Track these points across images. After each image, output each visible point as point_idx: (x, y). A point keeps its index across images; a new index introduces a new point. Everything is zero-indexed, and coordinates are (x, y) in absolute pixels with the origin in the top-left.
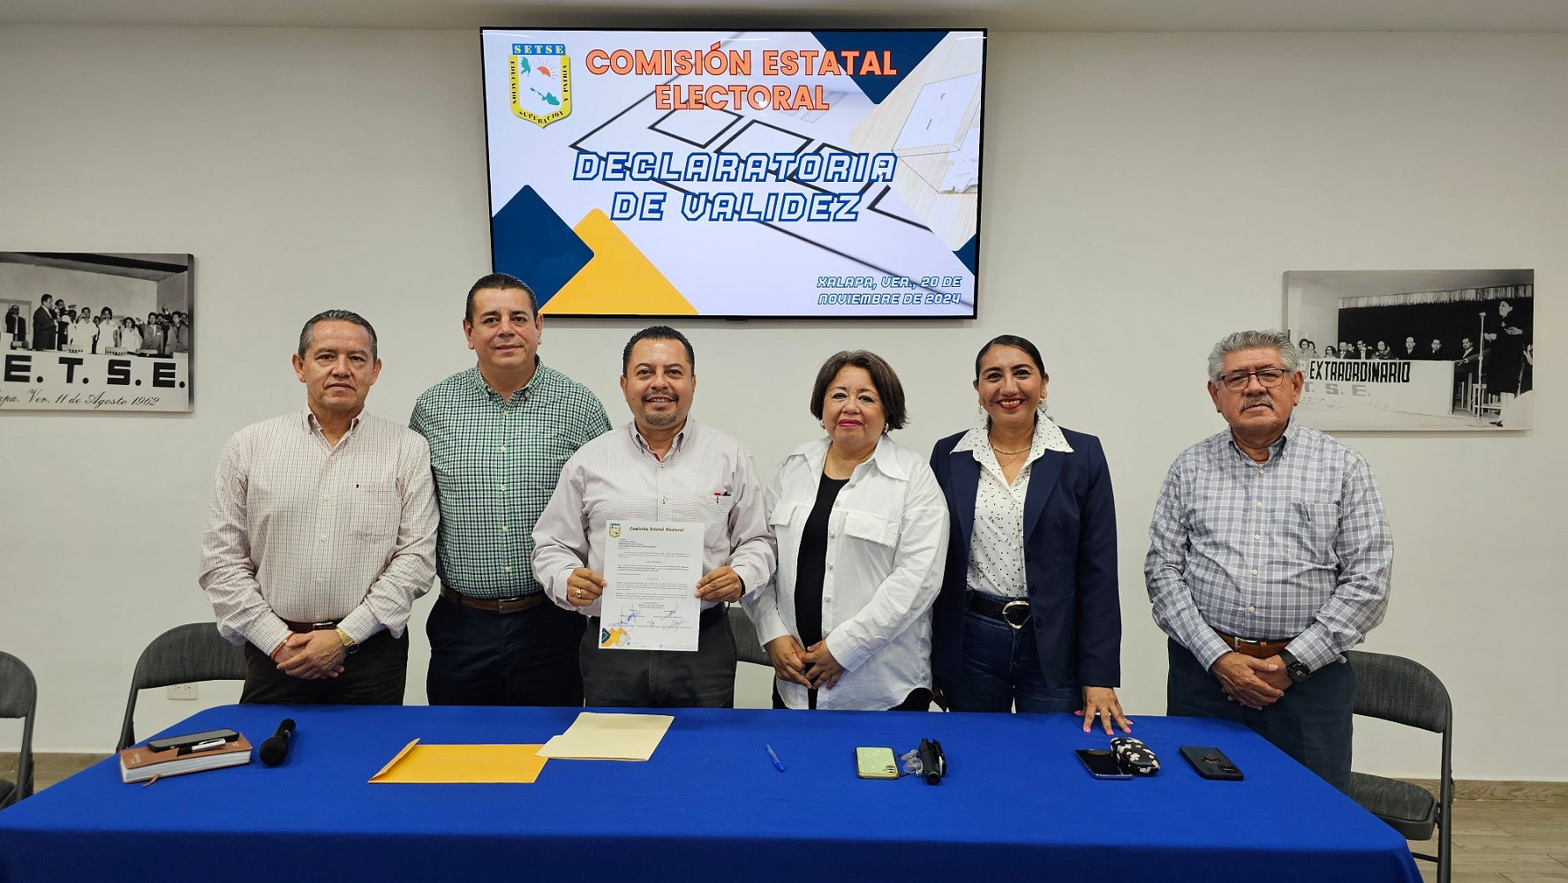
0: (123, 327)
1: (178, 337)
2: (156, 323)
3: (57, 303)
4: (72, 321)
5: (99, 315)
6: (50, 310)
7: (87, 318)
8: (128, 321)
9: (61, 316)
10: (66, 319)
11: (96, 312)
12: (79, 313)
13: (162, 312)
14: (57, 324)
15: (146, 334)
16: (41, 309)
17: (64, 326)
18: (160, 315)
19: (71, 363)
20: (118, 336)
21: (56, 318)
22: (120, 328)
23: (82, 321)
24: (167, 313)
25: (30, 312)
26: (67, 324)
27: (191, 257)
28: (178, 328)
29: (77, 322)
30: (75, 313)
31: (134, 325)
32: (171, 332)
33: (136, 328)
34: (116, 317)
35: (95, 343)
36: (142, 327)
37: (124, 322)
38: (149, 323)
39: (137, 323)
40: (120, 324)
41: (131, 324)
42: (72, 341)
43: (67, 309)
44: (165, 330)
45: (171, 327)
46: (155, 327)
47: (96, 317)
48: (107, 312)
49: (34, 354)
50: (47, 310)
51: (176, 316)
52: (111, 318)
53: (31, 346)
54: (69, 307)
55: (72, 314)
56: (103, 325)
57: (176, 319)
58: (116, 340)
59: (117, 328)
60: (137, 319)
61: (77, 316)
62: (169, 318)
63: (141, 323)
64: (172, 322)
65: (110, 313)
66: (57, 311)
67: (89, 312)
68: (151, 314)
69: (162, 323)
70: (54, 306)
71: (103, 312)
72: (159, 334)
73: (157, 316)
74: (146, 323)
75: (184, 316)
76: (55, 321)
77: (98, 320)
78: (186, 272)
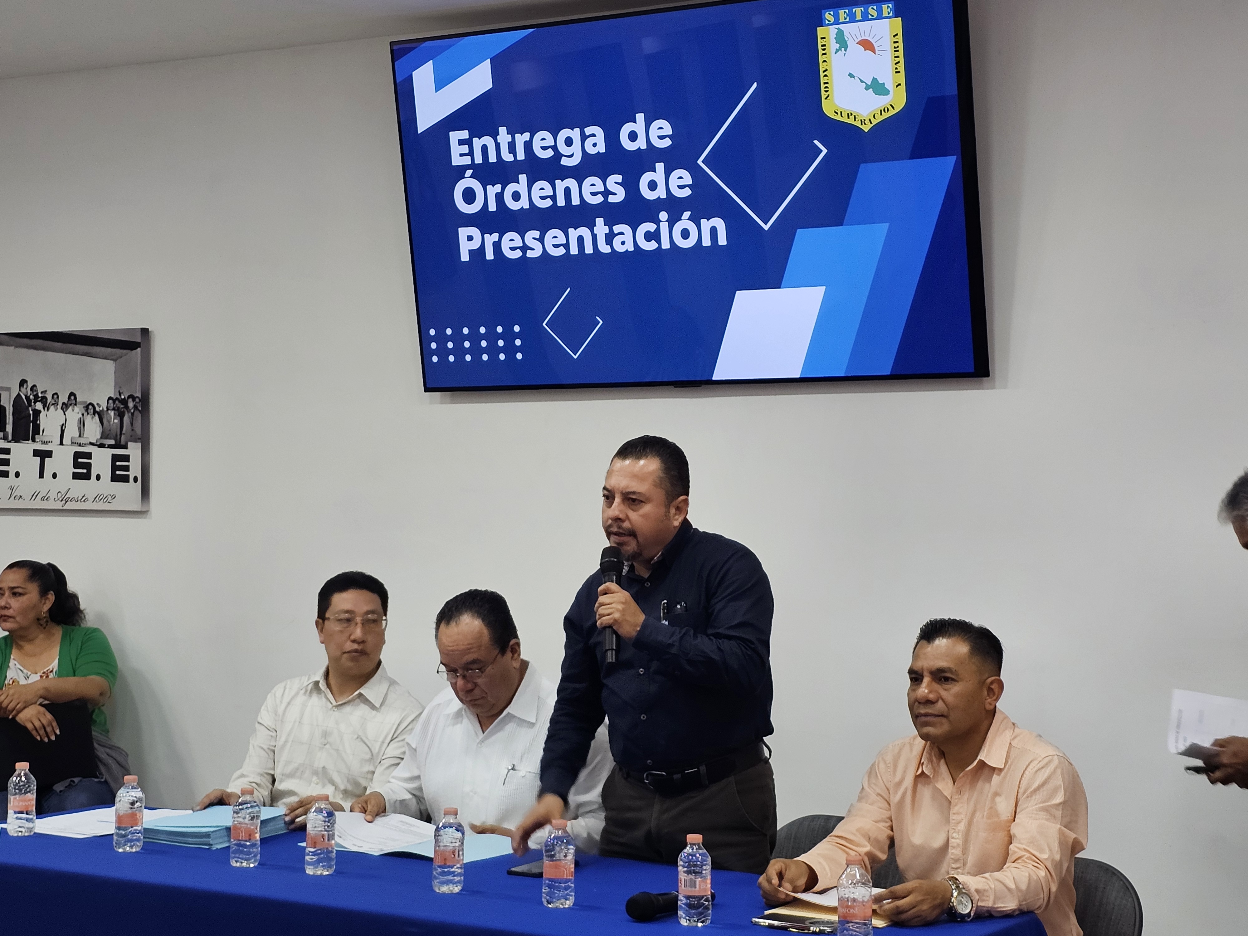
0: (86, 414)
1: (132, 424)
2: (114, 409)
3: (32, 389)
4: (44, 409)
5: (66, 401)
6: (26, 396)
7: (56, 404)
8: (90, 407)
9: (35, 403)
10: (39, 406)
11: (63, 398)
12: (49, 399)
13: (118, 396)
14: (31, 412)
15: (105, 422)
16: (19, 395)
17: (37, 413)
18: (117, 399)
19: (43, 455)
20: (82, 423)
21: (30, 405)
22: (83, 415)
23: (52, 408)
24: (123, 397)
25: (10, 399)
26: (39, 412)
27: (145, 332)
28: (133, 414)
29: (48, 410)
30: (46, 399)
31: (95, 412)
32: (126, 419)
33: (97, 415)
34: (81, 403)
35: (62, 432)
36: (102, 414)
37: (87, 408)
38: (108, 409)
39: (98, 409)
40: (84, 411)
41: (92, 411)
42: (43, 431)
43: (40, 395)
44: (121, 416)
45: (126, 413)
46: (112, 413)
47: (64, 403)
48: (72, 398)
49: (12, 446)
50: (24, 397)
51: (130, 400)
52: (76, 405)
53: (10, 438)
54: (42, 393)
55: (44, 400)
56: (69, 411)
57: (131, 404)
58: (79, 429)
59: (81, 416)
60: (98, 404)
61: (48, 402)
62: (124, 402)
63: (101, 409)
64: (127, 407)
65: (75, 399)
66: (32, 397)
67: (58, 397)
68: (110, 398)
69: (119, 408)
70: (29, 392)
71: (69, 398)
72: (116, 421)
73: (114, 401)
74: (105, 409)
75: (137, 400)
76: (30, 409)
77: (65, 407)
78: (139, 349)
